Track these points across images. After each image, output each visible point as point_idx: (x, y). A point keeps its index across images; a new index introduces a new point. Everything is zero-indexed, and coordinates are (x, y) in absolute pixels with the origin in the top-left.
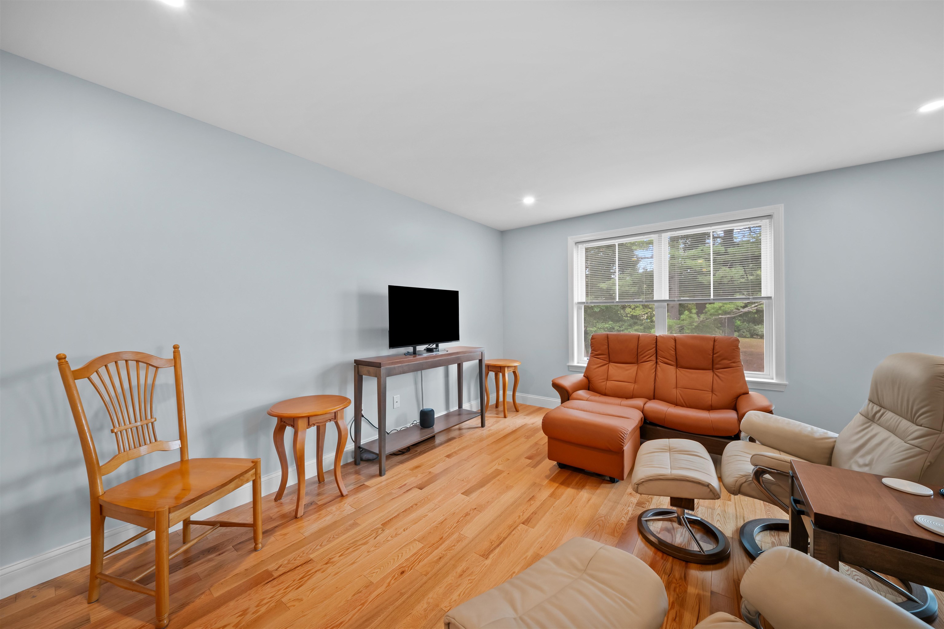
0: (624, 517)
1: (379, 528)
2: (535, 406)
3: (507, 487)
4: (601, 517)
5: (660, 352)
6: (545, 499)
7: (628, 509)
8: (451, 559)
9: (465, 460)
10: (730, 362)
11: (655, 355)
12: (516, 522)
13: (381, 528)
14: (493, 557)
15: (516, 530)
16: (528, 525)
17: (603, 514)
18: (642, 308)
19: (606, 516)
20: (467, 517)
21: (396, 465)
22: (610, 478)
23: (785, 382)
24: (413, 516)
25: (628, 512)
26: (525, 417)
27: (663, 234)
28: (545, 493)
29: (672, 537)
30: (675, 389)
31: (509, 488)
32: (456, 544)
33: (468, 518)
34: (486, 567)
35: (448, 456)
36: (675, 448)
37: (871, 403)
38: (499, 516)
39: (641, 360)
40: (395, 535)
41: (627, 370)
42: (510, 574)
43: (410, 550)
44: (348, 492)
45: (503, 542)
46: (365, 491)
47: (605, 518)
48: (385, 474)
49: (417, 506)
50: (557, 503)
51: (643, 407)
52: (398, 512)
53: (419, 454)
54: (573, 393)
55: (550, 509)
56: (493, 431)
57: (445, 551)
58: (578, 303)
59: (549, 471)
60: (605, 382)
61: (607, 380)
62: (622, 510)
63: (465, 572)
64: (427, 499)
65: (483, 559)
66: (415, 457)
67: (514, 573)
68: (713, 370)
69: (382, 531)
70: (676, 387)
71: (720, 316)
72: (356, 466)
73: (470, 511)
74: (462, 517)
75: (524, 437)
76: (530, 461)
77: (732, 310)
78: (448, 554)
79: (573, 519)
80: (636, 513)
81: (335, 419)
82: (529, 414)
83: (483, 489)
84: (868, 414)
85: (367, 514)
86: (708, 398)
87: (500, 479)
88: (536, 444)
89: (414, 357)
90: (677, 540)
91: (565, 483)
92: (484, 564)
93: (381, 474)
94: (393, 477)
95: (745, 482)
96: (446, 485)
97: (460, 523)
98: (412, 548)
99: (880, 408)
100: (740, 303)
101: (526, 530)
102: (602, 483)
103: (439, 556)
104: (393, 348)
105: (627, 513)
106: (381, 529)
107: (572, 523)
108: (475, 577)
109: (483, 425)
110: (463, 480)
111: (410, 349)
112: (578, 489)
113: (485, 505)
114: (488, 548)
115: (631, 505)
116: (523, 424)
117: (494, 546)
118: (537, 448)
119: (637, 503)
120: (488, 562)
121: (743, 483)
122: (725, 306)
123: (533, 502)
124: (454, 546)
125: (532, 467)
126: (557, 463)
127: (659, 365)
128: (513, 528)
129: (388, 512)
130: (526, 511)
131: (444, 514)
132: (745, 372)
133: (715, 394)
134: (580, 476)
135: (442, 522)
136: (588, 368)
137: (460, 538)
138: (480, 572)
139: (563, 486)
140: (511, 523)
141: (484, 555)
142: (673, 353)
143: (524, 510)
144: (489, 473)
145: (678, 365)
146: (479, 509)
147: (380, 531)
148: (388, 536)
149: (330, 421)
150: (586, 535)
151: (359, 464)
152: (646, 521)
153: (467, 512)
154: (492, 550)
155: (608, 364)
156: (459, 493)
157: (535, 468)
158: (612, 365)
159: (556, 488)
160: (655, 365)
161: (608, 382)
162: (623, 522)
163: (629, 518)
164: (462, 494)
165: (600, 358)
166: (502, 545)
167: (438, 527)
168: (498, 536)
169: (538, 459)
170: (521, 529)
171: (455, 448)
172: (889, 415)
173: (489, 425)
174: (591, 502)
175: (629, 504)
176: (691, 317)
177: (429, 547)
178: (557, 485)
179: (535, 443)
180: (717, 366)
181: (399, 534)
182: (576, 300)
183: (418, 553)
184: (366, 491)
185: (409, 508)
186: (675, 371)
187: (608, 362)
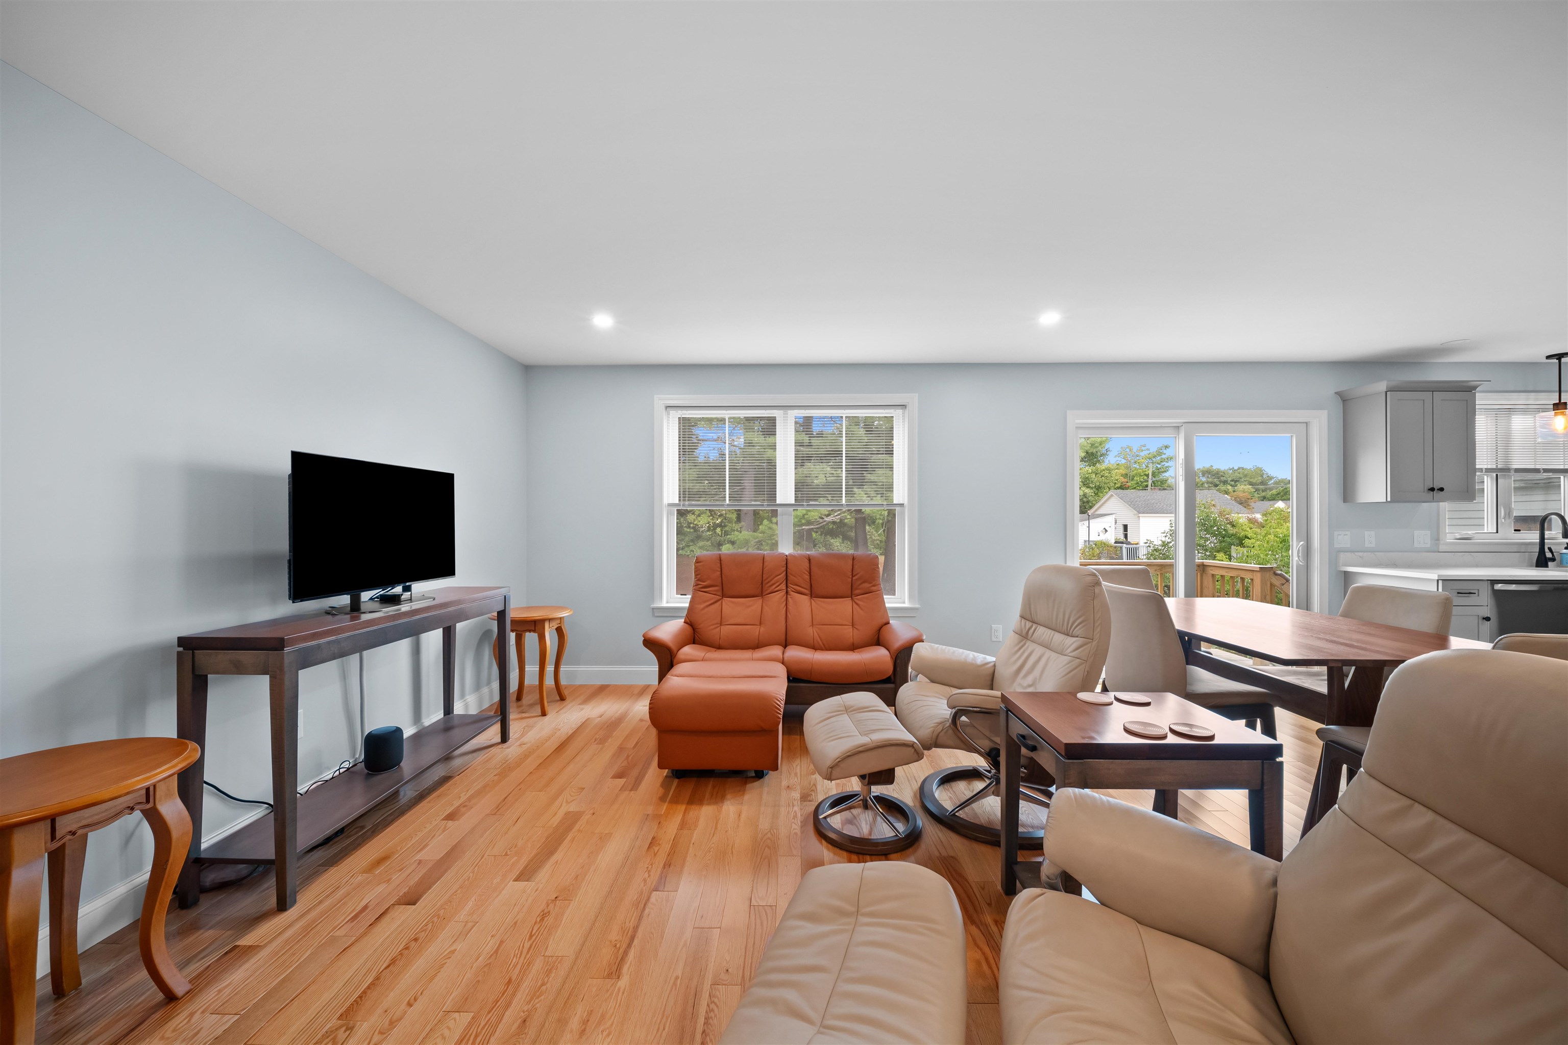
0: (795, 823)
1: (337, 1029)
2: (592, 686)
3: (601, 838)
4: (767, 834)
5: (791, 577)
6: (675, 837)
7: (794, 810)
8: (549, 1012)
9: (495, 814)
10: (871, 585)
11: (785, 581)
12: (643, 892)
13: (341, 1027)
14: (629, 969)
15: (649, 905)
16: (666, 889)
17: (767, 828)
18: (710, 515)
19: (772, 831)
20: (546, 919)
21: (317, 872)
22: (756, 772)
23: (917, 606)
24: (419, 965)
25: (796, 814)
26: (582, 706)
27: (789, 411)
28: (672, 827)
29: (858, 829)
30: (811, 627)
31: (604, 839)
32: (546, 979)
33: (550, 920)
34: (623, 993)
35: (451, 817)
36: (852, 707)
37: (1023, 619)
38: (609, 893)
39: (766, 590)
40: (389, 1025)
41: (749, 606)
42: (672, 982)
43: (444, 1038)
44: (190, 982)
45: (636, 936)
46: (248, 960)
47: (771, 834)
48: (294, 902)
49: (420, 941)
50: (695, 835)
51: (783, 658)
52: (375, 972)
53: (374, 832)
54: (678, 651)
55: (688, 849)
56: (528, 745)
57: (528, 1003)
58: (668, 505)
59: (661, 789)
60: (719, 629)
61: (721, 625)
62: (788, 814)
63: (588, 1021)
64: (438, 918)
65: (612, 982)
66: (364, 841)
67: (677, 978)
68: (852, 597)
69: (348, 1032)
70: (813, 625)
71: (804, 527)
72: (184, 912)
73: (548, 906)
74: (535, 924)
75: (596, 742)
76: (623, 780)
77: (816, 519)
78: (538, 1005)
79: (730, 852)
80: (805, 812)
81: (148, 801)
82: (586, 701)
83: (557, 856)
84: (1022, 632)
85: (281, 1012)
86: (848, 633)
87: (581, 828)
88: (621, 749)
89: (353, 619)
90: (864, 830)
91: (695, 800)
92: (619, 989)
93: (282, 905)
94: (321, 902)
95: (942, 730)
96: (471, 875)
97: (536, 938)
98: (446, 1033)
99: (1032, 623)
100: (824, 510)
101: (666, 897)
102: (746, 783)
103: (520, 1018)
104: (301, 601)
105: (795, 817)
106: (344, 1028)
107: (731, 858)
108: (612, 1019)
109: (504, 738)
110: (506, 854)
111: (344, 600)
112: (716, 803)
113: (573, 884)
114: (612, 958)
115: (795, 803)
116: (584, 720)
117: (621, 950)
118: (626, 755)
119: (801, 798)
120: (624, 982)
121: (940, 733)
122: (809, 513)
123: (657, 848)
124: (543, 985)
125: (631, 790)
126: (670, 770)
127: (790, 595)
128: (642, 904)
129: (344, 982)
130: (652, 867)
131: (493, 933)
132: (885, 596)
133: (856, 628)
134: (711, 782)
135: (496, 951)
136: (691, 609)
137: (550, 965)
138: (616, 1008)
139: (693, 807)
140: (635, 898)
141: (612, 973)
142: (807, 577)
143: (648, 867)
144: (556, 824)
145: (813, 594)
146: (564, 895)
147: (342, 1035)
148: (372, 1033)
149: (130, 812)
150: (758, 869)
151: (195, 903)
152: (825, 818)
153: (543, 911)
154: (623, 959)
155: (720, 601)
156: (509, 882)
157: (636, 790)
158: (726, 600)
159: (685, 813)
160: (785, 597)
161: (722, 627)
162: (796, 831)
163: (801, 822)
164: (516, 880)
165: (709, 592)
166: (636, 942)
167: (490, 963)
168: (622, 928)
169: (635, 773)
170: (657, 900)
171: (460, 797)
172: (1041, 630)
173: (517, 736)
174: (743, 816)
175: (793, 803)
176: (770, 528)
177: (489, 1012)
178: (683, 807)
179: (618, 747)
180: (857, 592)
181: (401, 1019)
182: (666, 501)
183: (468, 1036)
184: (253, 961)
185: (401, 954)
186: (809, 604)
187: (721, 597)
